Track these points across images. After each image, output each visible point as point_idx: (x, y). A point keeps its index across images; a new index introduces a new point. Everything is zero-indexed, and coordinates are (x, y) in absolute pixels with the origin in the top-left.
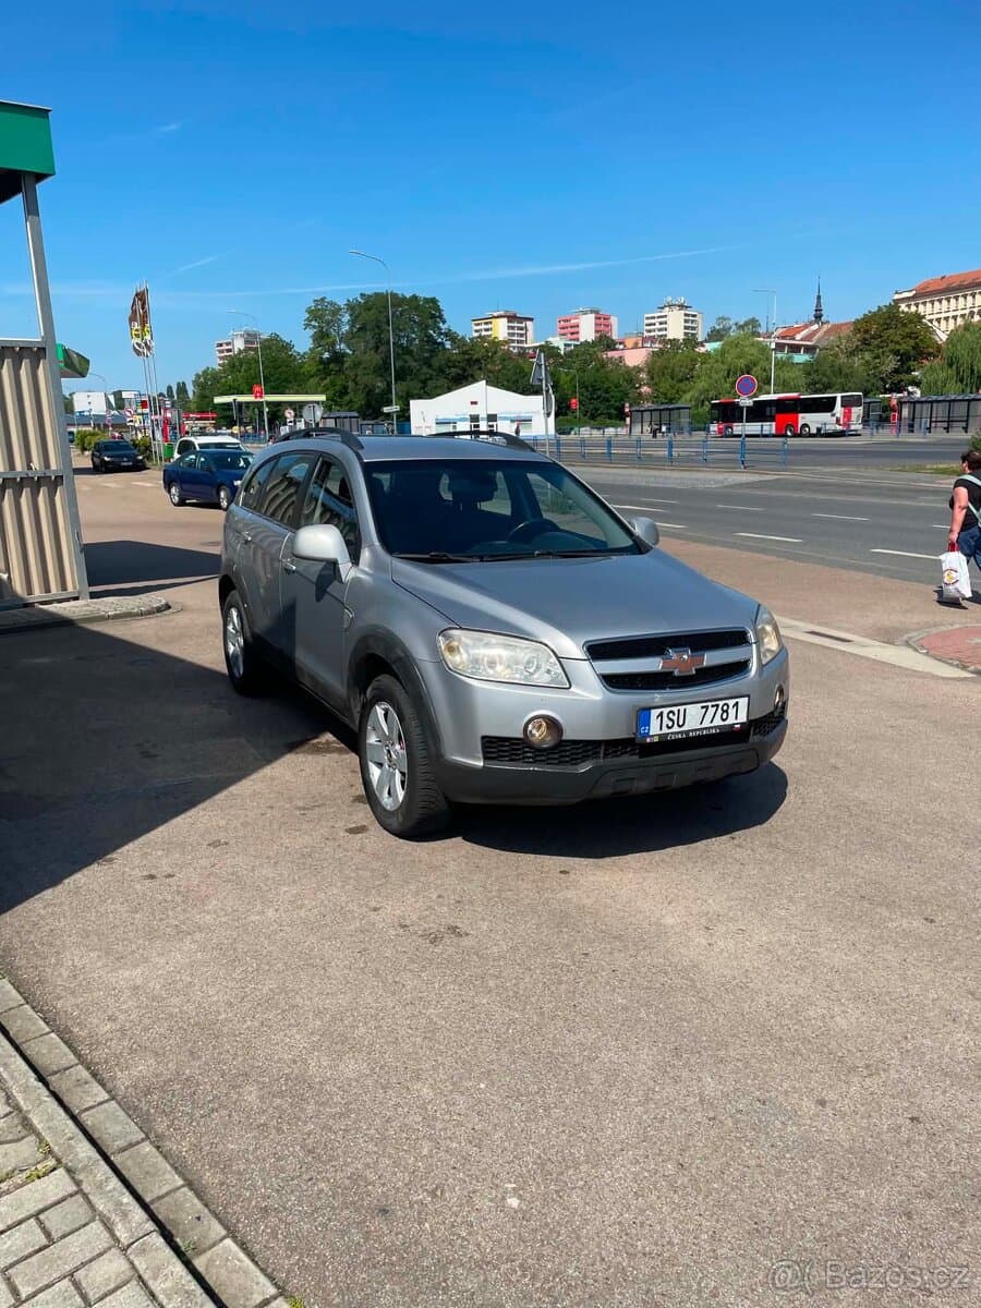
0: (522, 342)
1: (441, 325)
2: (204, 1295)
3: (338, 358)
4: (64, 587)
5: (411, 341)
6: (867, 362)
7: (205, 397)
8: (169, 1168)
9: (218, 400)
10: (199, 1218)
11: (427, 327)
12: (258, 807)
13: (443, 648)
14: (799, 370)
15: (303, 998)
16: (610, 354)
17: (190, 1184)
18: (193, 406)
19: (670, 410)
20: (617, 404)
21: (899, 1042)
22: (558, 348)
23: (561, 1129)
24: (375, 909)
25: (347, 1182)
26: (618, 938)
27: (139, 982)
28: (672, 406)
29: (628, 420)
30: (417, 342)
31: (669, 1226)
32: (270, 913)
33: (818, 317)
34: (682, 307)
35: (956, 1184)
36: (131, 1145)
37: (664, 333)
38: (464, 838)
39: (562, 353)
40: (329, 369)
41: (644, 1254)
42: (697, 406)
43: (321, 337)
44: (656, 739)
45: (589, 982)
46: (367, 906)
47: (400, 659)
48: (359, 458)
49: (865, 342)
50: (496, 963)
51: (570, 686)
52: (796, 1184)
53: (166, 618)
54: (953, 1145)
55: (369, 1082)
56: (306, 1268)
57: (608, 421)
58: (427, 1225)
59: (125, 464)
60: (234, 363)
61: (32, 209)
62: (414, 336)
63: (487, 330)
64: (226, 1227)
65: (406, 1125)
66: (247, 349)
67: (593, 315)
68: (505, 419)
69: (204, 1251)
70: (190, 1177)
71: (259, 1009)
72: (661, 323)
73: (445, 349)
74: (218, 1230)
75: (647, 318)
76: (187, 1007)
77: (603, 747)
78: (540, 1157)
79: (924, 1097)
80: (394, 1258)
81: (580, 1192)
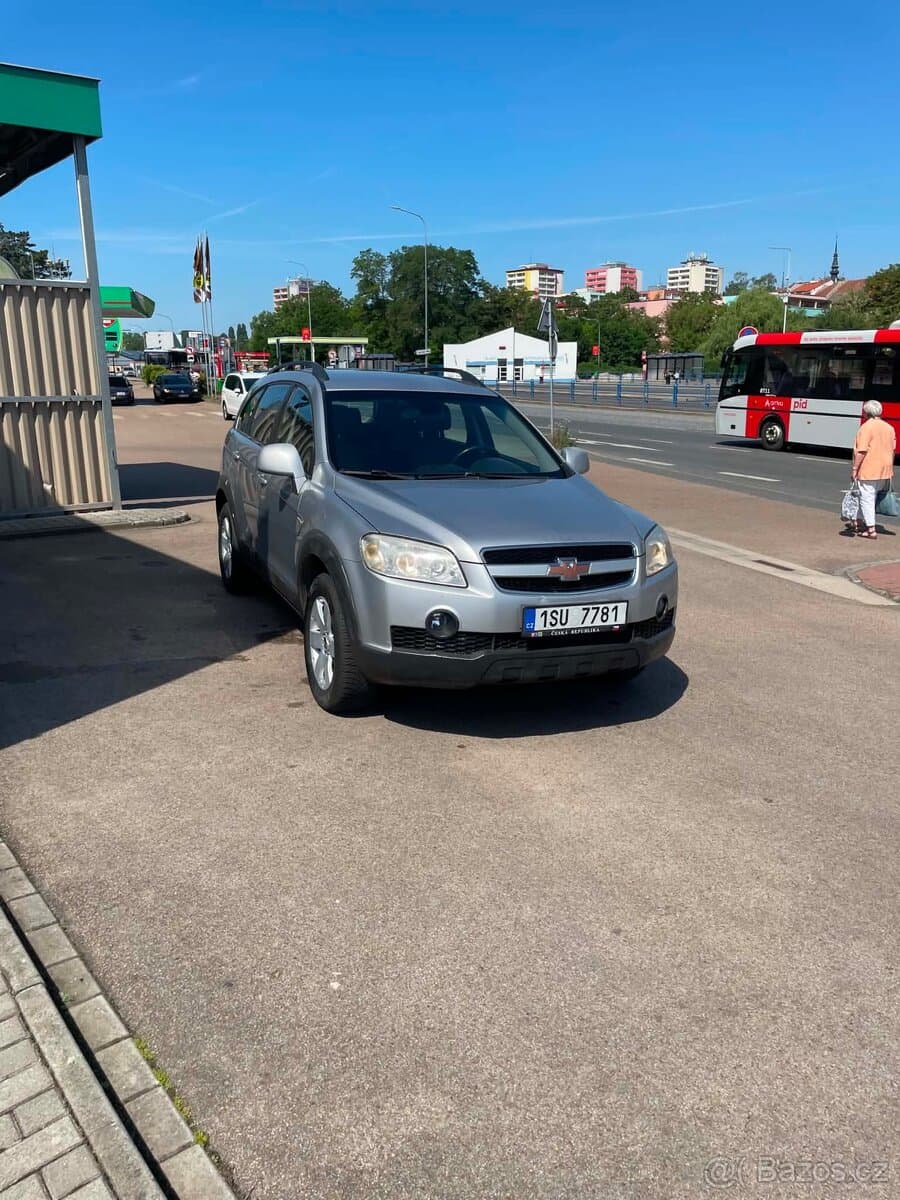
0: (551, 292)
1: (475, 275)
2: (66, 1029)
3: (380, 304)
4: (100, 498)
5: (447, 290)
6: (877, 317)
7: (261, 338)
8: (68, 943)
9: (272, 341)
10: (82, 980)
11: (463, 277)
12: (218, 683)
13: (364, 549)
14: (811, 323)
15: (211, 829)
16: (632, 305)
17: (82, 956)
18: (250, 346)
19: (685, 358)
20: (636, 351)
21: (702, 892)
22: (583, 299)
23: (392, 936)
24: (292, 767)
25: (206, 962)
26: (491, 799)
27: (81, 810)
28: (685, 355)
29: (645, 366)
30: (453, 291)
31: (455, 1012)
32: (204, 765)
33: (834, 274)
34: (704, 262)
35: (708, 999)
36: (43, 926)
37: (686, 286)
38: (386, 717)
39: (587, 303)
40: (373, 316)
41: (429, 1029)
42: (711, 356)
43: (366, 285)
44: (540, 635)
45: (454, 831)
46: (285, 763)
47: (331, 558)
48: (323, 388)
49: (876, 298)
50: (379, 812)
51: (467, 587)
52: (572, 988)
53: (184, 528)
54: (718, 971)
55: (246, 893)
56: (157, 1019)
57: (626, 367)
58: (260, 997)
59: (182, 396)
60: (289, 308)
61: (82, 169)
62: (449, 285)
63: (519, 281)
64: (102, 988)
65: (266, 925)
66: (298, 296)
67: (620, 269)
68: (531, 363)
69: (81, 1002)
70: (83, 951)
71: (173, 835)
72: (683, 277)
73: (477, 297)
74: (96, 988)
75: (671, 272)
76: (117, 832)
77: (494, 640)
78: (368, 955)
79: (707, 933)
80: (227, 1017)
81: (391, 981)
